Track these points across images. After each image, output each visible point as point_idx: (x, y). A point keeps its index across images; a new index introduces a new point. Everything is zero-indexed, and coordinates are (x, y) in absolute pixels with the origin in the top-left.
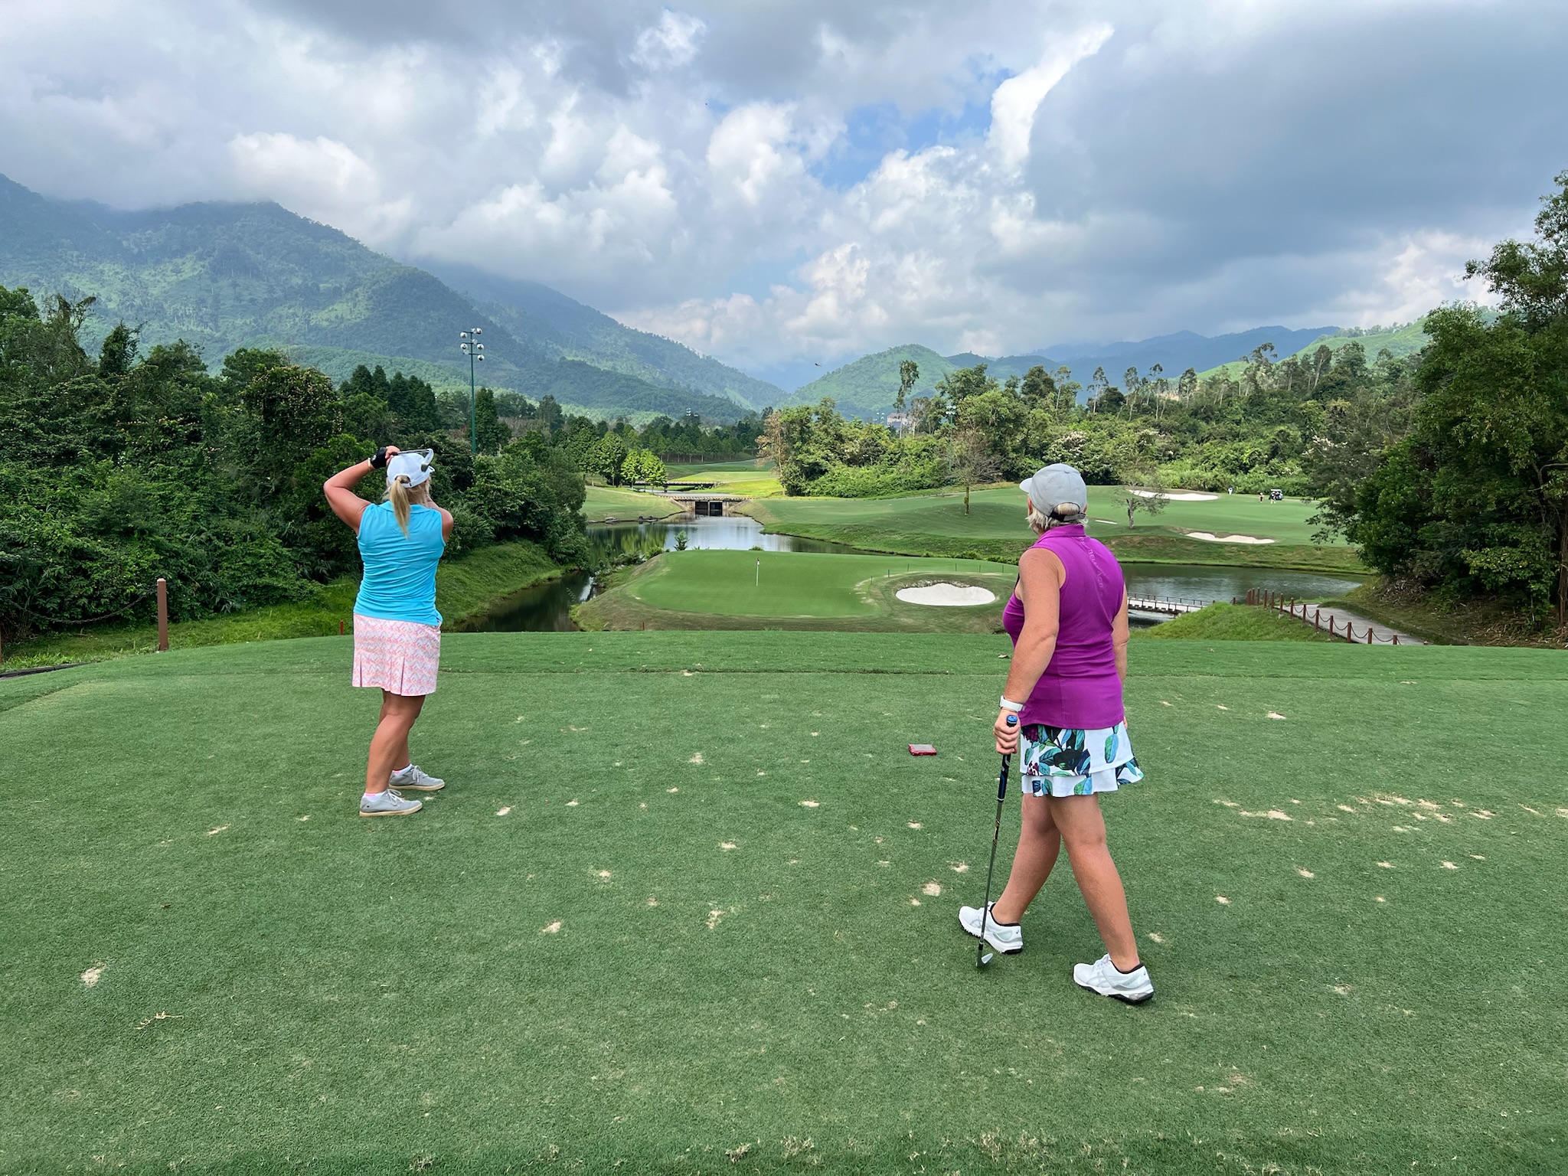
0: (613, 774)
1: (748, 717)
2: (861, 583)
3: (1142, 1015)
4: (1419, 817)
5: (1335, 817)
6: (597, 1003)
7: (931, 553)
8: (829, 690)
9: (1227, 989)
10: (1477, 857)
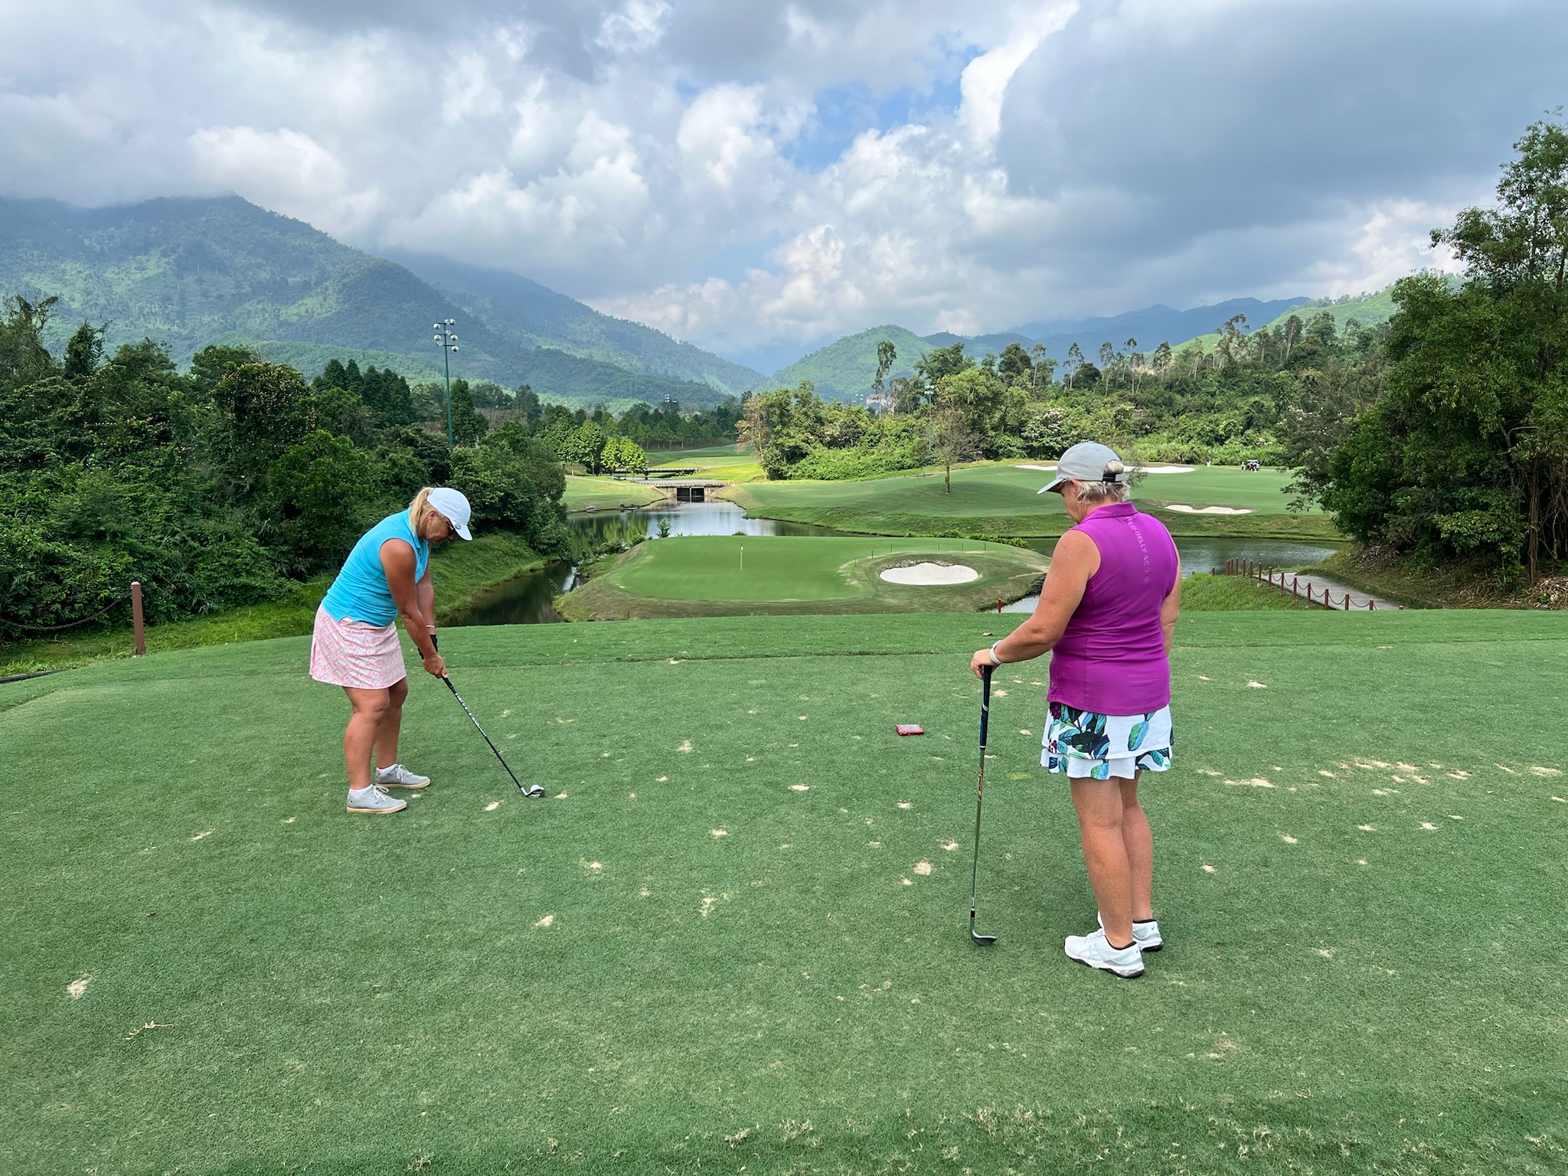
0: (602, 766)
1: (735, 703)
2: (845, 565)
3: (1134, 986)
4: (1397, 779)
5: (1316, 782)
6: (592, 995)
7: (913, 533)
8: (815, 673)
9: (1215, 957)
10: (1455, 817)
